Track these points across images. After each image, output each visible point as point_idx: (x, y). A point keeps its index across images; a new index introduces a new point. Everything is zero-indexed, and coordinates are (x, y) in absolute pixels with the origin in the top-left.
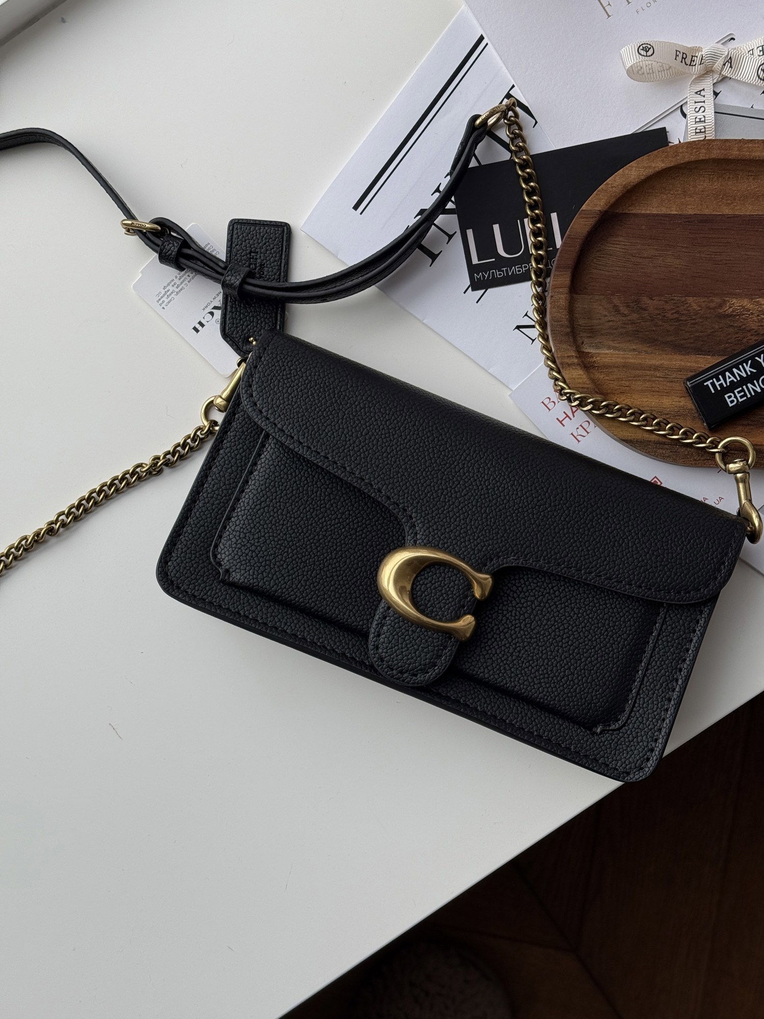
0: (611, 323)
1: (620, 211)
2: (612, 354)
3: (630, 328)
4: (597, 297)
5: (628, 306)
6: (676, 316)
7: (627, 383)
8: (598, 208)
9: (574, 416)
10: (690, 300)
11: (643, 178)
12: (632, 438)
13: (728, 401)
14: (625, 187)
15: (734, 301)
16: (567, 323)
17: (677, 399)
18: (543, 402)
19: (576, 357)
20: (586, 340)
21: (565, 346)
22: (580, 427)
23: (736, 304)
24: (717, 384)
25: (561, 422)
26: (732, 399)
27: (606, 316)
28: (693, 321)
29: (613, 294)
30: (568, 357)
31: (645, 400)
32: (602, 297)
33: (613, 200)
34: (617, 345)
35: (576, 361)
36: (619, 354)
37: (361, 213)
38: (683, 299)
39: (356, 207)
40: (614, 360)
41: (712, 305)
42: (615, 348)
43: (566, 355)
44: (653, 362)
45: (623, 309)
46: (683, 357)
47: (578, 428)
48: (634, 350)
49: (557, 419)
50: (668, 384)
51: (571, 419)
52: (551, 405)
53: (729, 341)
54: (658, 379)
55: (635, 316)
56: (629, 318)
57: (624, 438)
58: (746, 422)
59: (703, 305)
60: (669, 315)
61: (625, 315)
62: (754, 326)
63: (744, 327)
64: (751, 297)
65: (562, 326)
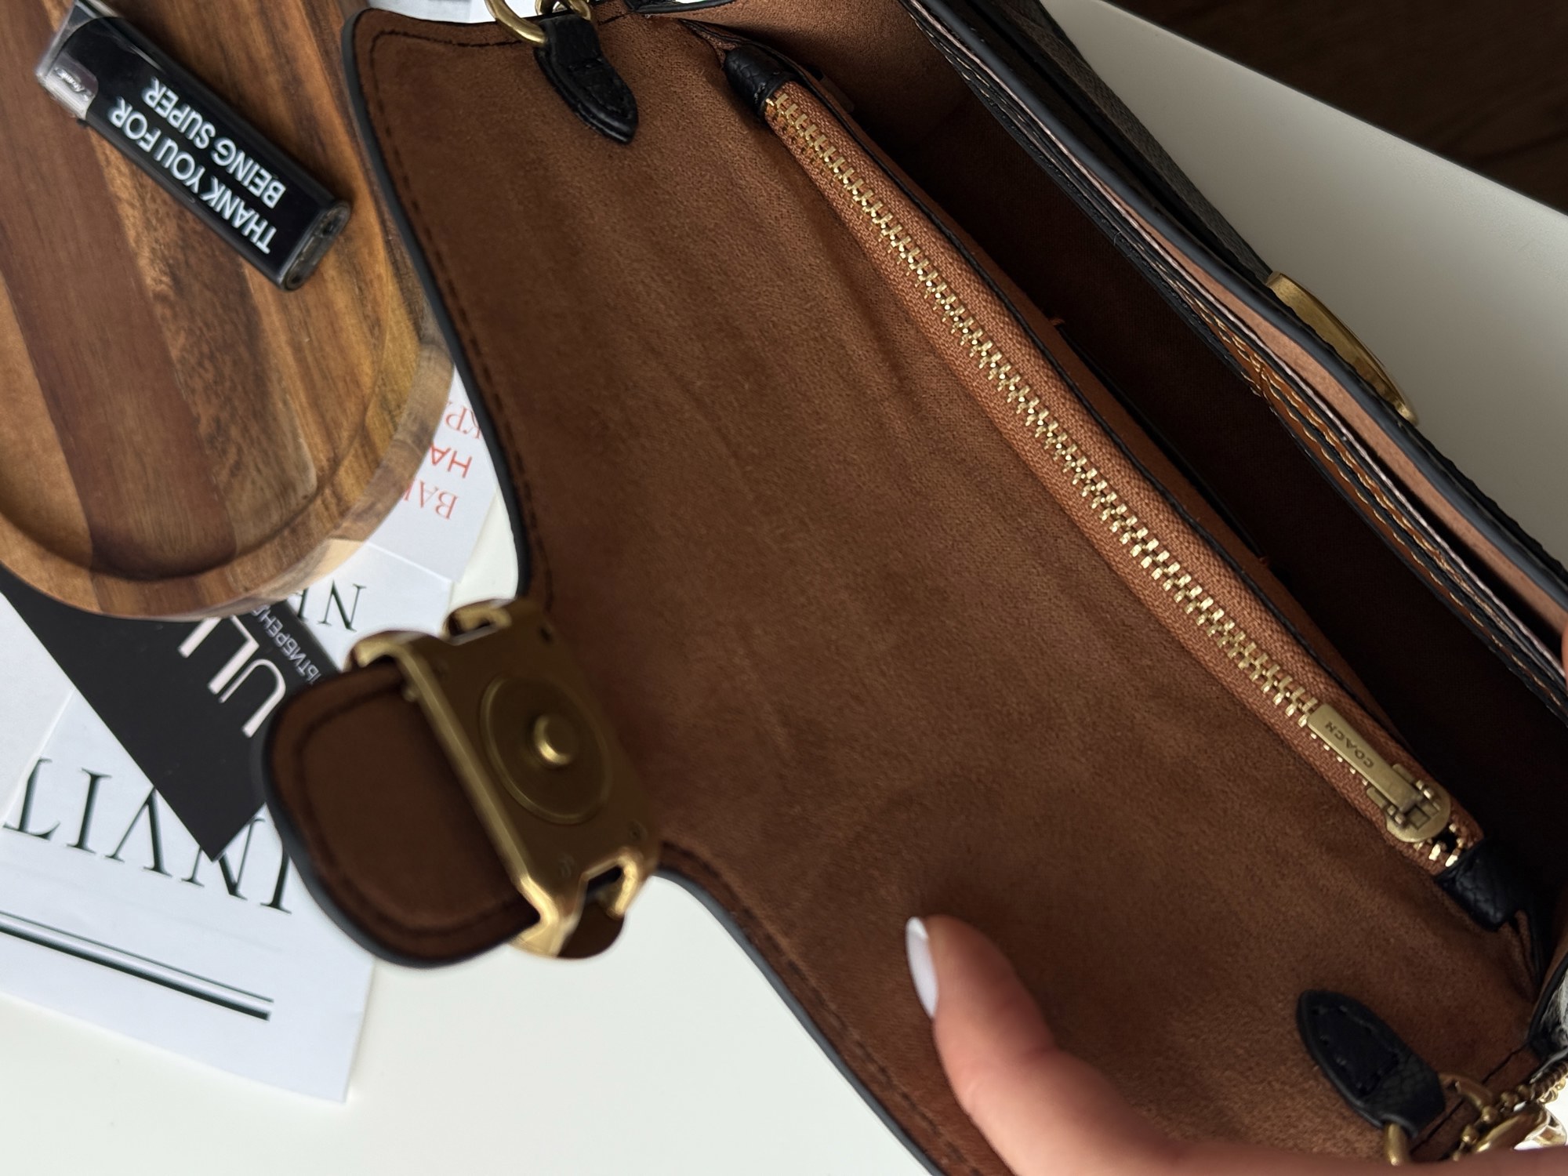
0: (261, 466)
1: (87, 547)
2: (306, 436)
3: (255, 430)
4: (231, 513)
5: (224, 452)
6: (207, 364)
7: (341, 385)
8: (89, 585)
9: (448, 450)
10: (175, 353)
11: (20, 536)
12: (409, 324)
13: (277, 197)
14: (42, 558)
15: (149, 281)
16: (277, 541)
17: (331, 286)
18: (448, 516)
19: (322, 495)
20: (301, 493)
21: (313, 523)
22: (462, 428)
23: (152, 276)
24: (259, 231)
25: (466, 467)
26: (272, 191)
27: (253, 482)
28: (205, 329)
29: (216, 489)
30: (327, 508)
31: (353, 338)
32: (228, 504)
33: (69, 567)
34: (289, 435)
35: (328, 492)
36: (303, 426)
37: (269, 1000)
38: (178, 366)
39: (263, 1016)
40: (313, 428)
41: (168, 313)
42: (295, 437)
43: (326, 514)
44: (290, 359)
45: (232, 457)
46: (264, 317)
47: (465, 432)
48: (285, 403)
49: (464, 475)
50: (314, 313)
51: (455, 453)
52: (447, 500)
53: (210, 253)
54: (313, 337)
55: (234, 432)
56: (240, 440)
57: (416, 338)
58: (319, 149)
59: (173, 328)
60: (210, 376)
61: (240, 450)
62: (172, 226)
63: (180, 243)
64: (131, 258)
65: (284, 547)
